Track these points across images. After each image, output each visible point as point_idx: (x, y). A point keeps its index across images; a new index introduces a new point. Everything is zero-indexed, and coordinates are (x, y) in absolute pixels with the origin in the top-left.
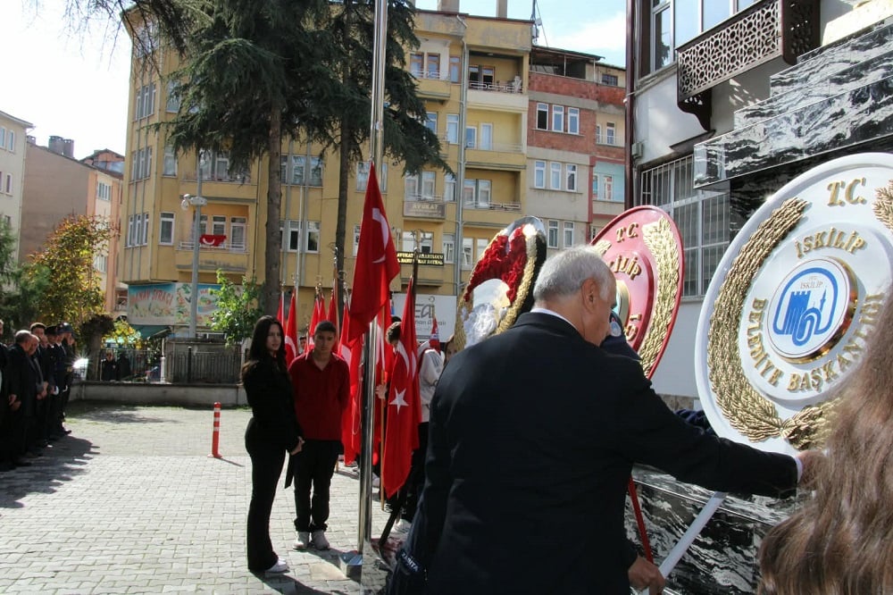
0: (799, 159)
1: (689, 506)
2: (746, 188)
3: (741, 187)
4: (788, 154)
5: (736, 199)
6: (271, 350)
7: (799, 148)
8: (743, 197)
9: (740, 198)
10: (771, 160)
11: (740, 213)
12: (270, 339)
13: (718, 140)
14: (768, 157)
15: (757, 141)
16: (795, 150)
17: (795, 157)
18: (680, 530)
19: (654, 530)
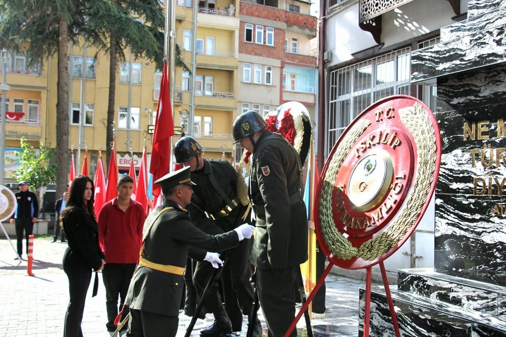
0: (500, 61)
1: (416, 309)
2: (450, 83)
3: (446, 82)
4: (491, 58)
5: (441, 91)
6: (85, 199)
7: (500, 53)
8: (447, 89)
9: (444, 90)
10: (475, 63)
11: (444, 101)
13: (432, 48)
14: (473, 60)
15: (464, 49)
16: (494, 55)
17: (496, 61)
18: (408, 326)
19: (386, 327)
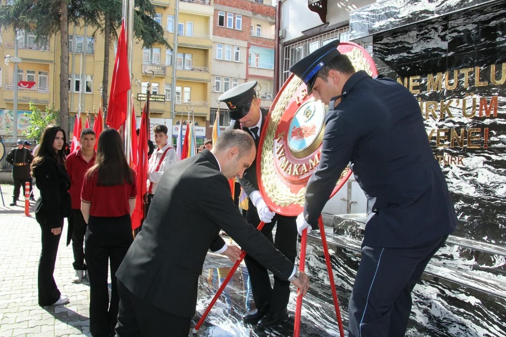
0: (431, 17)
1: (349, 252)
2: (385, 41)
3: (381, 40)
4: (423, 15)
5: (377, 49)
6: (56, 149)
7: (431, 10)
8: (382, 47)
9: (379, 48)
10: (409, 20)
11: (380, 58)
12: (56, 141)
13: (368, 7)
14: (407, 17)
15: (398, 7)
16: (426, 11)
17: (428, 17)
18: (341, 268)
19: (321, 267)
